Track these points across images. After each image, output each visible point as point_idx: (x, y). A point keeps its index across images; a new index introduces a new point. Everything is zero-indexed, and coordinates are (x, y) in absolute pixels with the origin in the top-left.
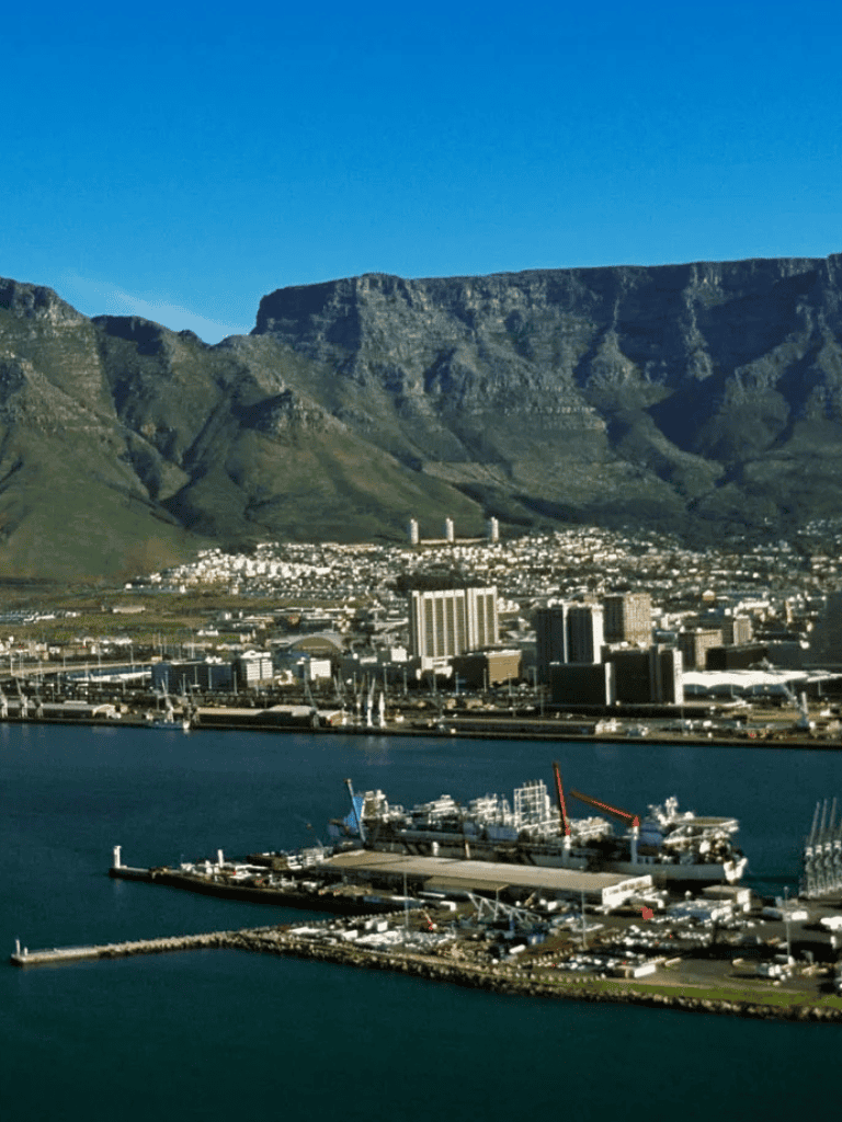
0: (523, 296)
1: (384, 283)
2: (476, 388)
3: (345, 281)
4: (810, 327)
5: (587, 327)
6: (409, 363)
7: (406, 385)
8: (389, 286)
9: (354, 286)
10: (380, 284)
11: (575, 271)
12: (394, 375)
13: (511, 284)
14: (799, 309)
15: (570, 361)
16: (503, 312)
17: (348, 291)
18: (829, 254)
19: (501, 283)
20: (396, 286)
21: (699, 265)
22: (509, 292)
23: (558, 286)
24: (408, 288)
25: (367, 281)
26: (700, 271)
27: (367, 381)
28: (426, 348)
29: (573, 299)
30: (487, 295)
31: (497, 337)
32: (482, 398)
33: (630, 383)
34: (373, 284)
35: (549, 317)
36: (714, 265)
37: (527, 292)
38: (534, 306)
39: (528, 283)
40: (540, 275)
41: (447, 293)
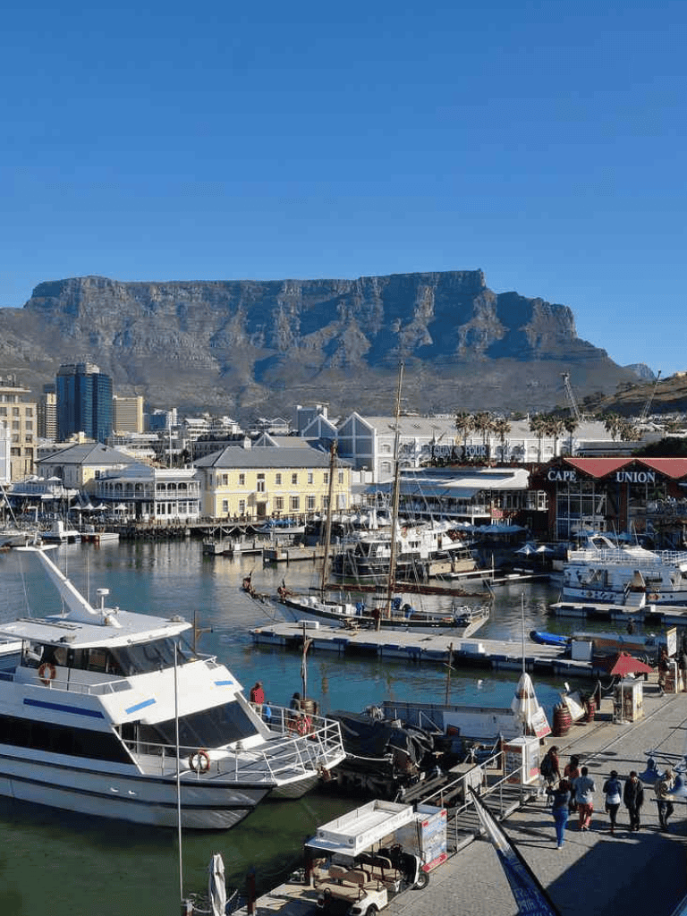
0: (188, 295)
1: (99, 281)
2: (142, 343)
3: (75, 279)
4: (344, 318)
5: (223, 313)
6: (107, 327)
7: (100, 339)
8: (102, 284)
9: (80, 282)
10: (97, 282)
11: (220, 282)
12: (94, 334)
13: (181, 287)
14: (338, 307)
15: (209, 332)
16: (174, 303)
17: (76, 285)
18: (360, 276)
19: (175, 287)
20: (106, 284)
21: (289, 281)
22: (179, 292)
23: (208, 290)
24: (113, 285)
25: (89, 281)
26: (289, 286)
27: (77, 336)
28: (119, 320)
29: (217, 297)
30: (166, 293)
31: (168, 317)
32: (146, 348)
33: (240, 345)
34: (93, 281)
35: (202, 307)
36: (299, 281)
37: (190, 293)
38: (194, 301)
39: (191, 288)
40: (198, 284)
41: (140, 291)
